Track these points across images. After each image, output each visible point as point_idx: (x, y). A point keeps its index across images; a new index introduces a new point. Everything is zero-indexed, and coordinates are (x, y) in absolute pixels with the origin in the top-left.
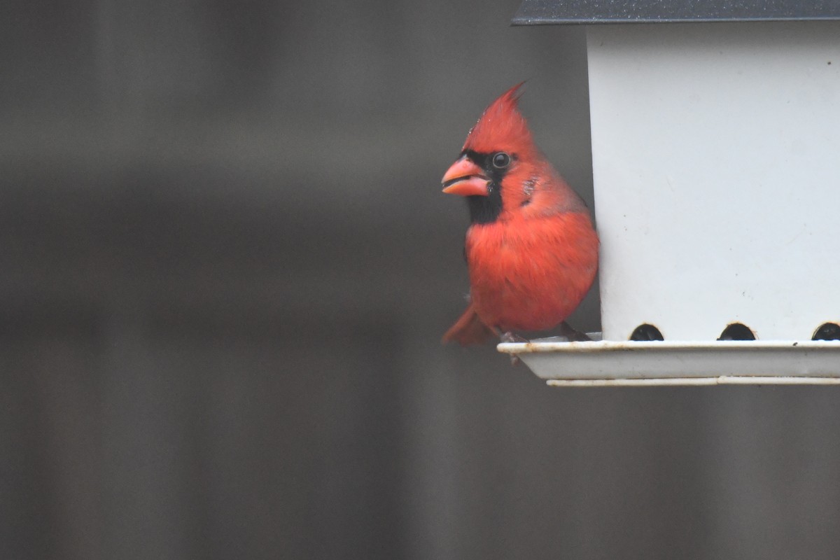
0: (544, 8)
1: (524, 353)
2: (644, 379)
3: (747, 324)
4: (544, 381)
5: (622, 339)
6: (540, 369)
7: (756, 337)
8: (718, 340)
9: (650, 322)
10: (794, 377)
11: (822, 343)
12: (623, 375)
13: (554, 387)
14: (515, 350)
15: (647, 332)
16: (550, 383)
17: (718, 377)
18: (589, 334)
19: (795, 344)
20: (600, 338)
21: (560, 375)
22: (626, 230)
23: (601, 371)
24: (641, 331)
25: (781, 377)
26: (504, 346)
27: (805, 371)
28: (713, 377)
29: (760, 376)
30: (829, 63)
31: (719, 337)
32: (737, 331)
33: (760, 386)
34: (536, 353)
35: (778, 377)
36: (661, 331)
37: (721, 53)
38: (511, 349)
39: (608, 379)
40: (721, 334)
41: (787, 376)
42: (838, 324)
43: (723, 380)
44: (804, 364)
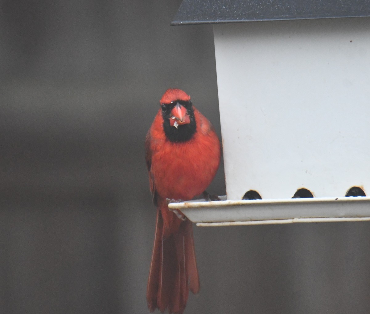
1: (184, 208)
2: (251, 221)
3: (308, 189)
4: (195, 223)
5: (238, 199)
6: (192, 217)
7: (314, 196)
8: (292, 198)
9: (253, 189)
10: (336, 217)
11: (351, 198)
12: (240, 219)
13: (201, 227)
14: (179, 207)
15: (252, 195)
16: (198, 225)
17: (293, 219)
18: (220, 197)
19: (337, 199)
20: (226, 199)
21: (204, 221)
22: (239, 138)
23: (227, 217)
25: (329, 218)
26: (172, 205)
27: (342, 214)
28: (290, 219)
29: (317, 218)
30: (351, 41)
31: (293, 196)
32: (303, 193)
34: (190, 208)
35: (327, 218)
36: (260, 194)
38: (176, 207)
40: (294, 194)
41: (332, 217)
42: (361, 187)
43: (296, 220)
44: (342, 210)
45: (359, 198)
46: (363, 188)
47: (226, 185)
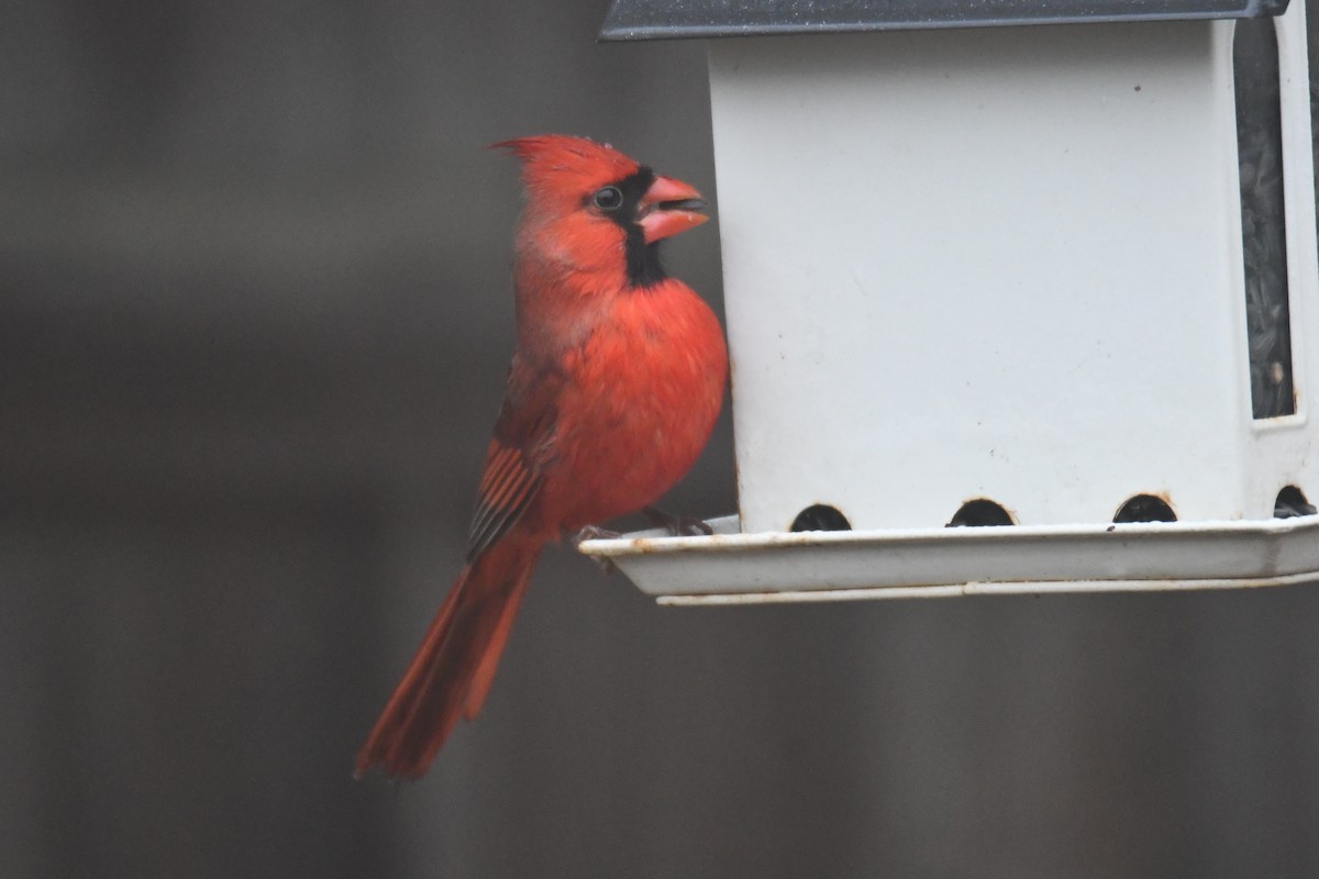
0: (652, 14)
2: (830, 590)
3: (998, 500)
4: (653, 597)
5: (776, 527)
6: (646, 579)
7: (1014, 520)
8: (947, 526)
9: (825, 500)
10: (1098, 580)
12: (794, 586)
14: (614, 550)
15: (822, 516)
16: (662, 601)
17: (965, 584)
19: (1110, 529)
22: (783, 358)
23: (757, 580)
24: (808, 516)
26: (590, 545)
27: (1120, 570)
28: (954, 584)
29: (1038, 581)
30: (1138, 89)
31: (949, 522)
32: (980, 511)
33: (1037, 596)
34: (650, 555)
35: (1070, 580)
36: (846, 514)
37: (947, 76)
38: (607, 550)
39: (766, 592)
40: (952, 516)
41: (1085, 580)
42: (1161, 496)
43: (973, 588)
44: (1120, 560)
45: (1156, 526)
46: (1168, 499)
47: (740, 489)
